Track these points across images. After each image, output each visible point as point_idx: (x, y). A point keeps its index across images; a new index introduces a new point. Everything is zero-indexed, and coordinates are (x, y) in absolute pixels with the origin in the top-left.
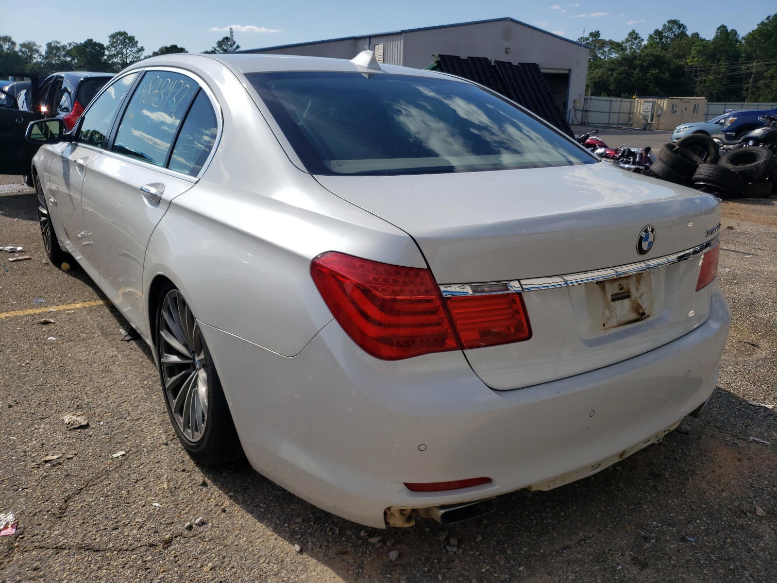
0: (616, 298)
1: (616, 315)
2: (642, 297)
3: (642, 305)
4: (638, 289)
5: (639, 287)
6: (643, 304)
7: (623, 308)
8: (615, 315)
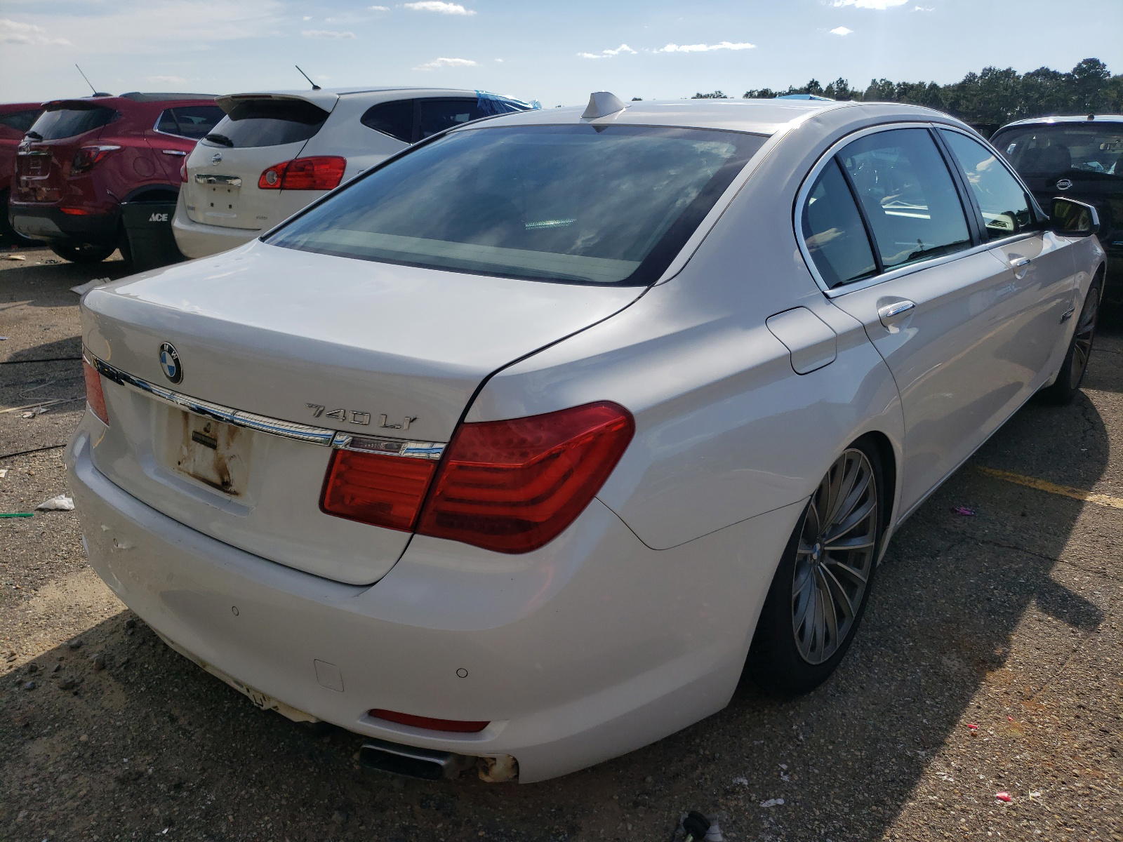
0: (198, 438)
1: (194, 460)
2: (233, 460)
3: (230, 472)
4: (228, 444)
5: (231, 444)
6: (232, 471)
7: (203, 459)
8: (192, 460)
